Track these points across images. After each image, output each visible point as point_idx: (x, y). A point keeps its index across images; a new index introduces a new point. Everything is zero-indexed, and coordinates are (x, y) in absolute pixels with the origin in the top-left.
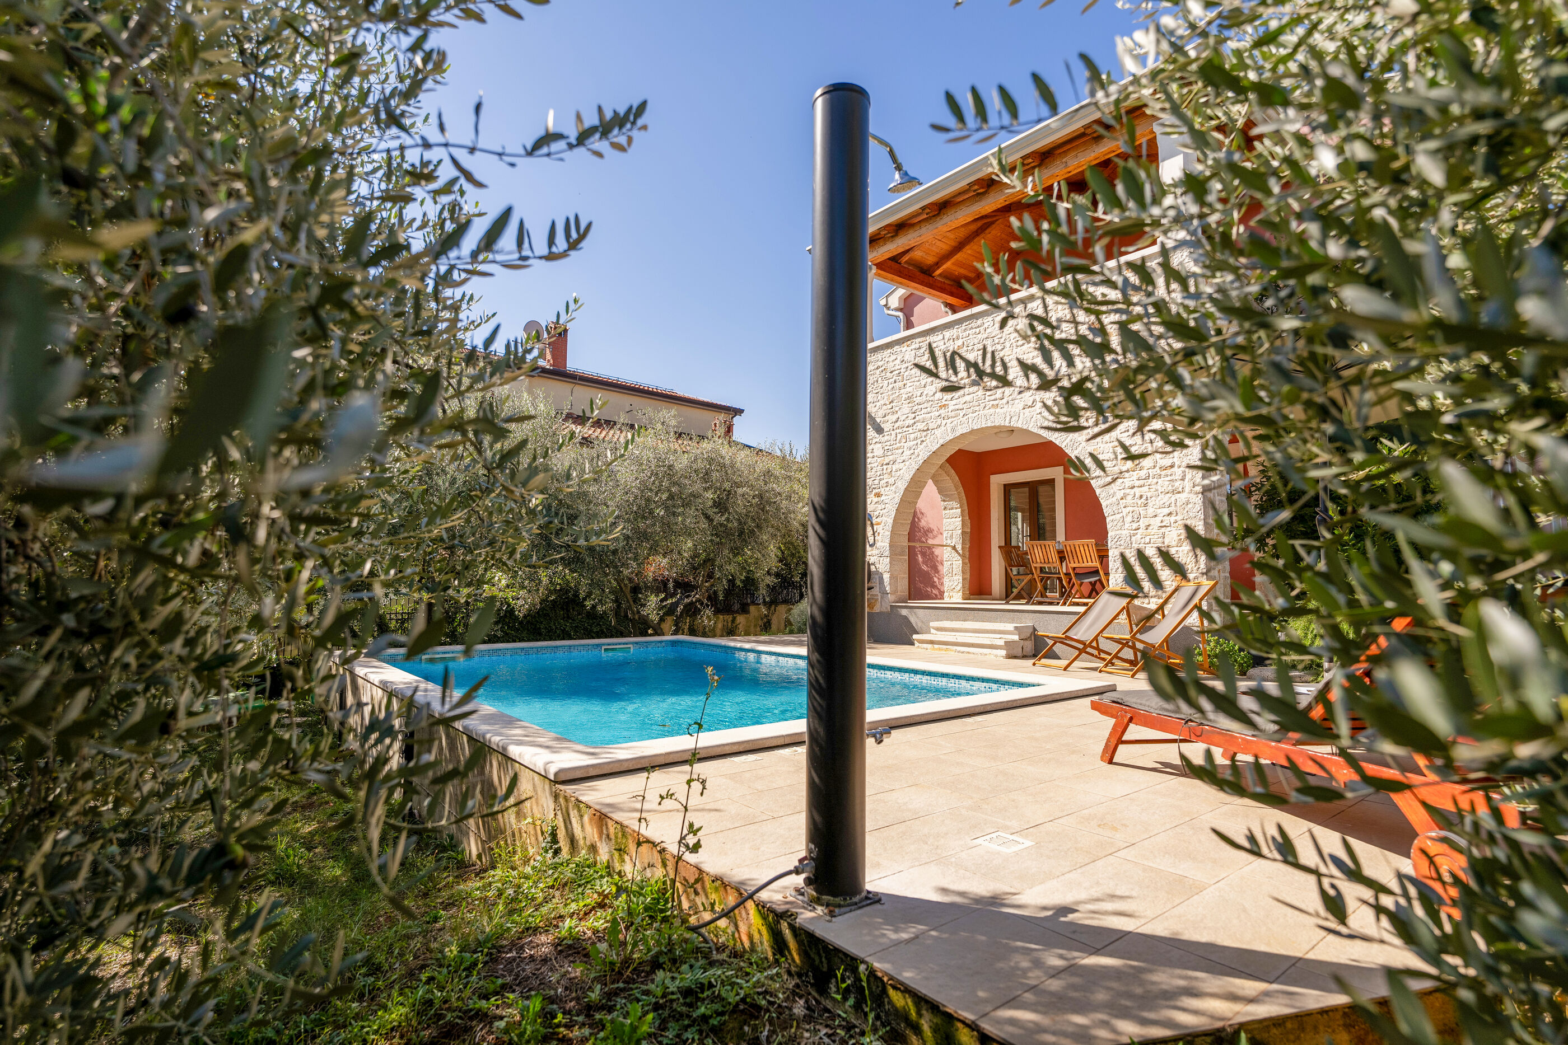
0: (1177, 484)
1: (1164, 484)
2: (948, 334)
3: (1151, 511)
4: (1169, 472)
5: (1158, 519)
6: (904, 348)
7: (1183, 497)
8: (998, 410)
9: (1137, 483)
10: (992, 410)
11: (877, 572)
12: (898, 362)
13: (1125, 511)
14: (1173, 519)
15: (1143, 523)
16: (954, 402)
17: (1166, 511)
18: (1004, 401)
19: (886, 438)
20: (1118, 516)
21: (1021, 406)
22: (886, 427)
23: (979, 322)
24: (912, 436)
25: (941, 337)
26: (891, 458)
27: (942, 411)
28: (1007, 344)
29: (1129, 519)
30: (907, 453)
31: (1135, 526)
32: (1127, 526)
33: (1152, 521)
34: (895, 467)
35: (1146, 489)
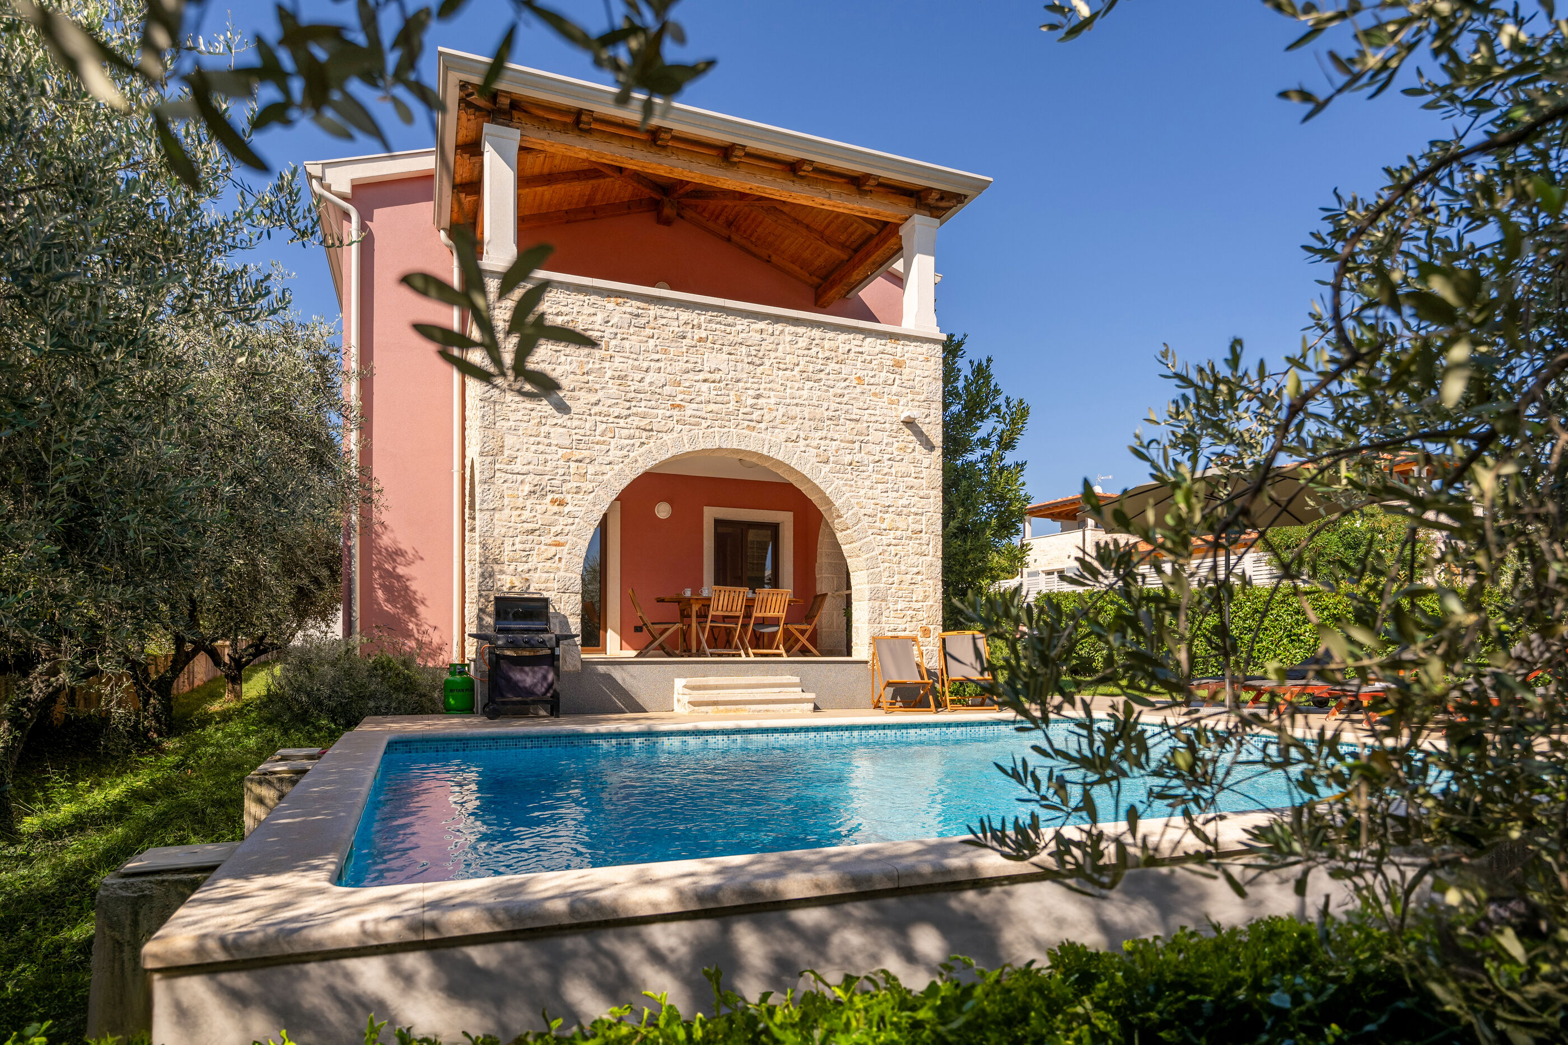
0: (924, 547)
1: (912, 546)
2: (685, 315)
3: (903, 568)
4: (919, 536)
5: (909, 576)
6: (610, 304)
7: (929, 558)
8: (754, 434)
9: (894, 542)
10: (746, 432)
11: (557, 614)
12: (599, 318)
13: (883, 566)
14: (919, 577)
15: (896, 579)
16: (694, 406)
17: (916, 570)
18: (763, 426)
19: (576, 423)
20: (877, 570)
21: (783, 437)
22: (575, 406)
23: (730, 319)
24: (625, 433)
25: (674, 315)
26: (586, 453)
27: (675, 412)
28: (767, 363)
29: (887, 574)
30: (614, 454)
31: (891, 580)
32: (884, 580)
33: (904, 577)
34: (591, 469)
35: (899, 548)
